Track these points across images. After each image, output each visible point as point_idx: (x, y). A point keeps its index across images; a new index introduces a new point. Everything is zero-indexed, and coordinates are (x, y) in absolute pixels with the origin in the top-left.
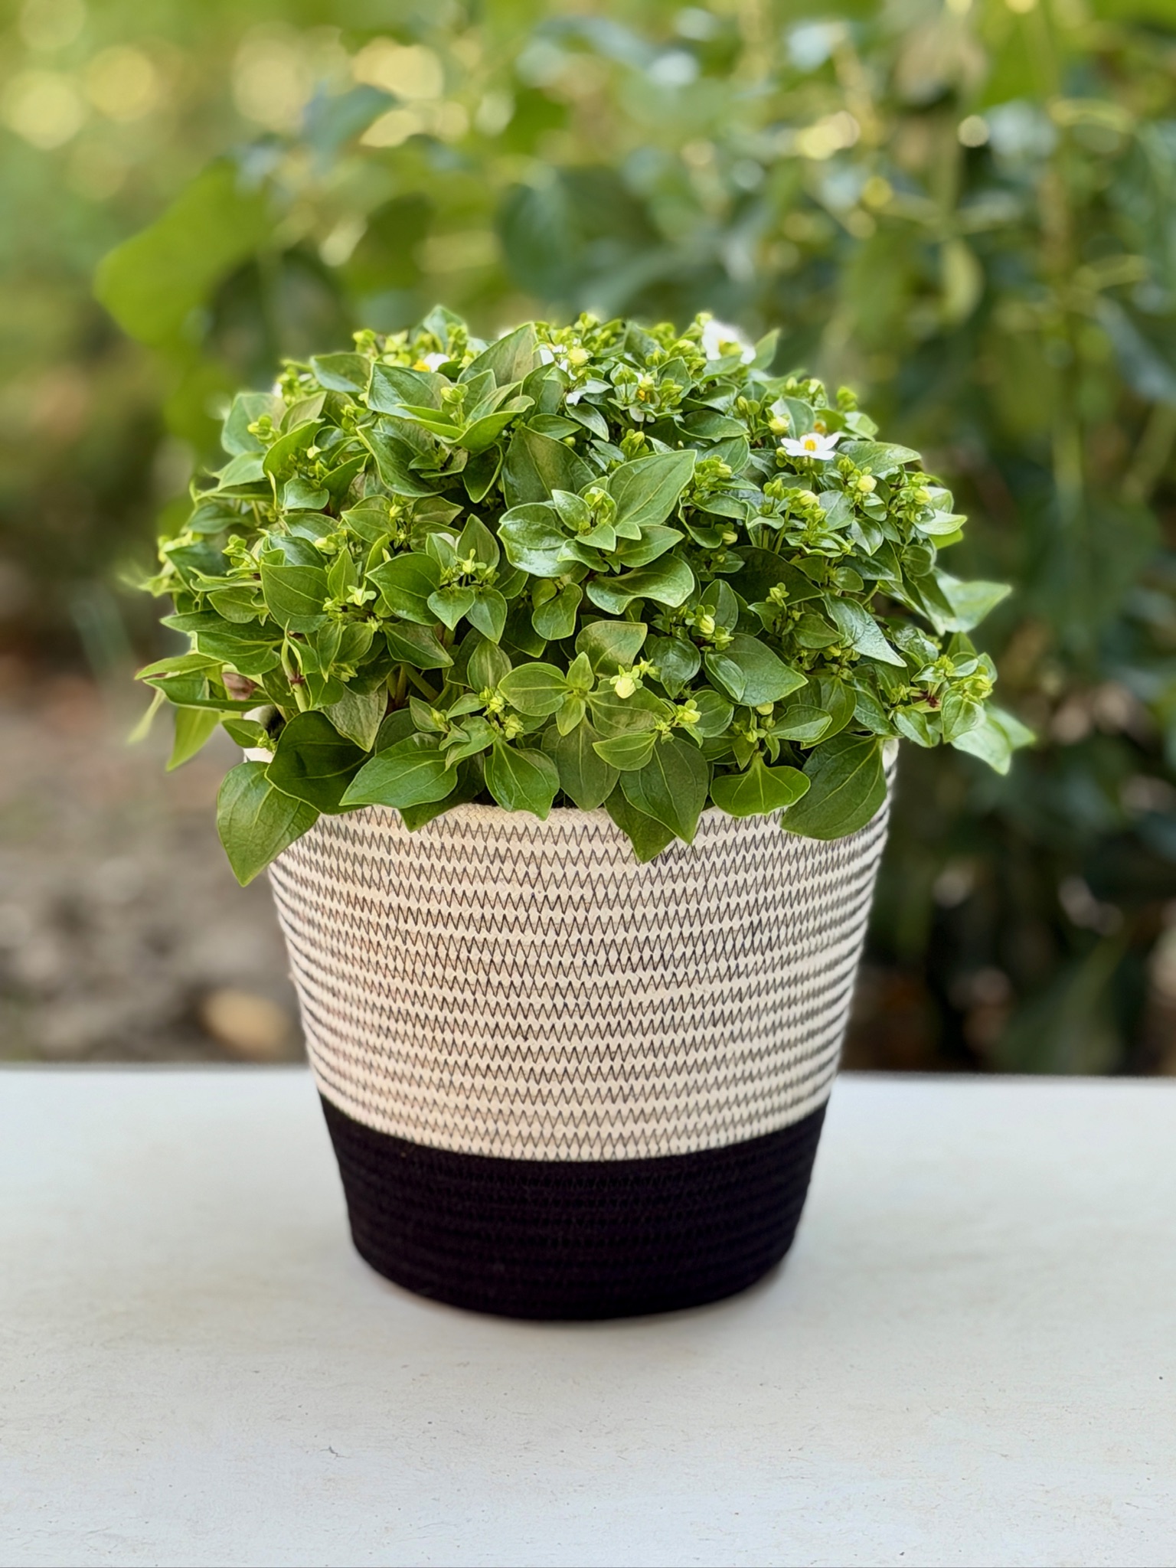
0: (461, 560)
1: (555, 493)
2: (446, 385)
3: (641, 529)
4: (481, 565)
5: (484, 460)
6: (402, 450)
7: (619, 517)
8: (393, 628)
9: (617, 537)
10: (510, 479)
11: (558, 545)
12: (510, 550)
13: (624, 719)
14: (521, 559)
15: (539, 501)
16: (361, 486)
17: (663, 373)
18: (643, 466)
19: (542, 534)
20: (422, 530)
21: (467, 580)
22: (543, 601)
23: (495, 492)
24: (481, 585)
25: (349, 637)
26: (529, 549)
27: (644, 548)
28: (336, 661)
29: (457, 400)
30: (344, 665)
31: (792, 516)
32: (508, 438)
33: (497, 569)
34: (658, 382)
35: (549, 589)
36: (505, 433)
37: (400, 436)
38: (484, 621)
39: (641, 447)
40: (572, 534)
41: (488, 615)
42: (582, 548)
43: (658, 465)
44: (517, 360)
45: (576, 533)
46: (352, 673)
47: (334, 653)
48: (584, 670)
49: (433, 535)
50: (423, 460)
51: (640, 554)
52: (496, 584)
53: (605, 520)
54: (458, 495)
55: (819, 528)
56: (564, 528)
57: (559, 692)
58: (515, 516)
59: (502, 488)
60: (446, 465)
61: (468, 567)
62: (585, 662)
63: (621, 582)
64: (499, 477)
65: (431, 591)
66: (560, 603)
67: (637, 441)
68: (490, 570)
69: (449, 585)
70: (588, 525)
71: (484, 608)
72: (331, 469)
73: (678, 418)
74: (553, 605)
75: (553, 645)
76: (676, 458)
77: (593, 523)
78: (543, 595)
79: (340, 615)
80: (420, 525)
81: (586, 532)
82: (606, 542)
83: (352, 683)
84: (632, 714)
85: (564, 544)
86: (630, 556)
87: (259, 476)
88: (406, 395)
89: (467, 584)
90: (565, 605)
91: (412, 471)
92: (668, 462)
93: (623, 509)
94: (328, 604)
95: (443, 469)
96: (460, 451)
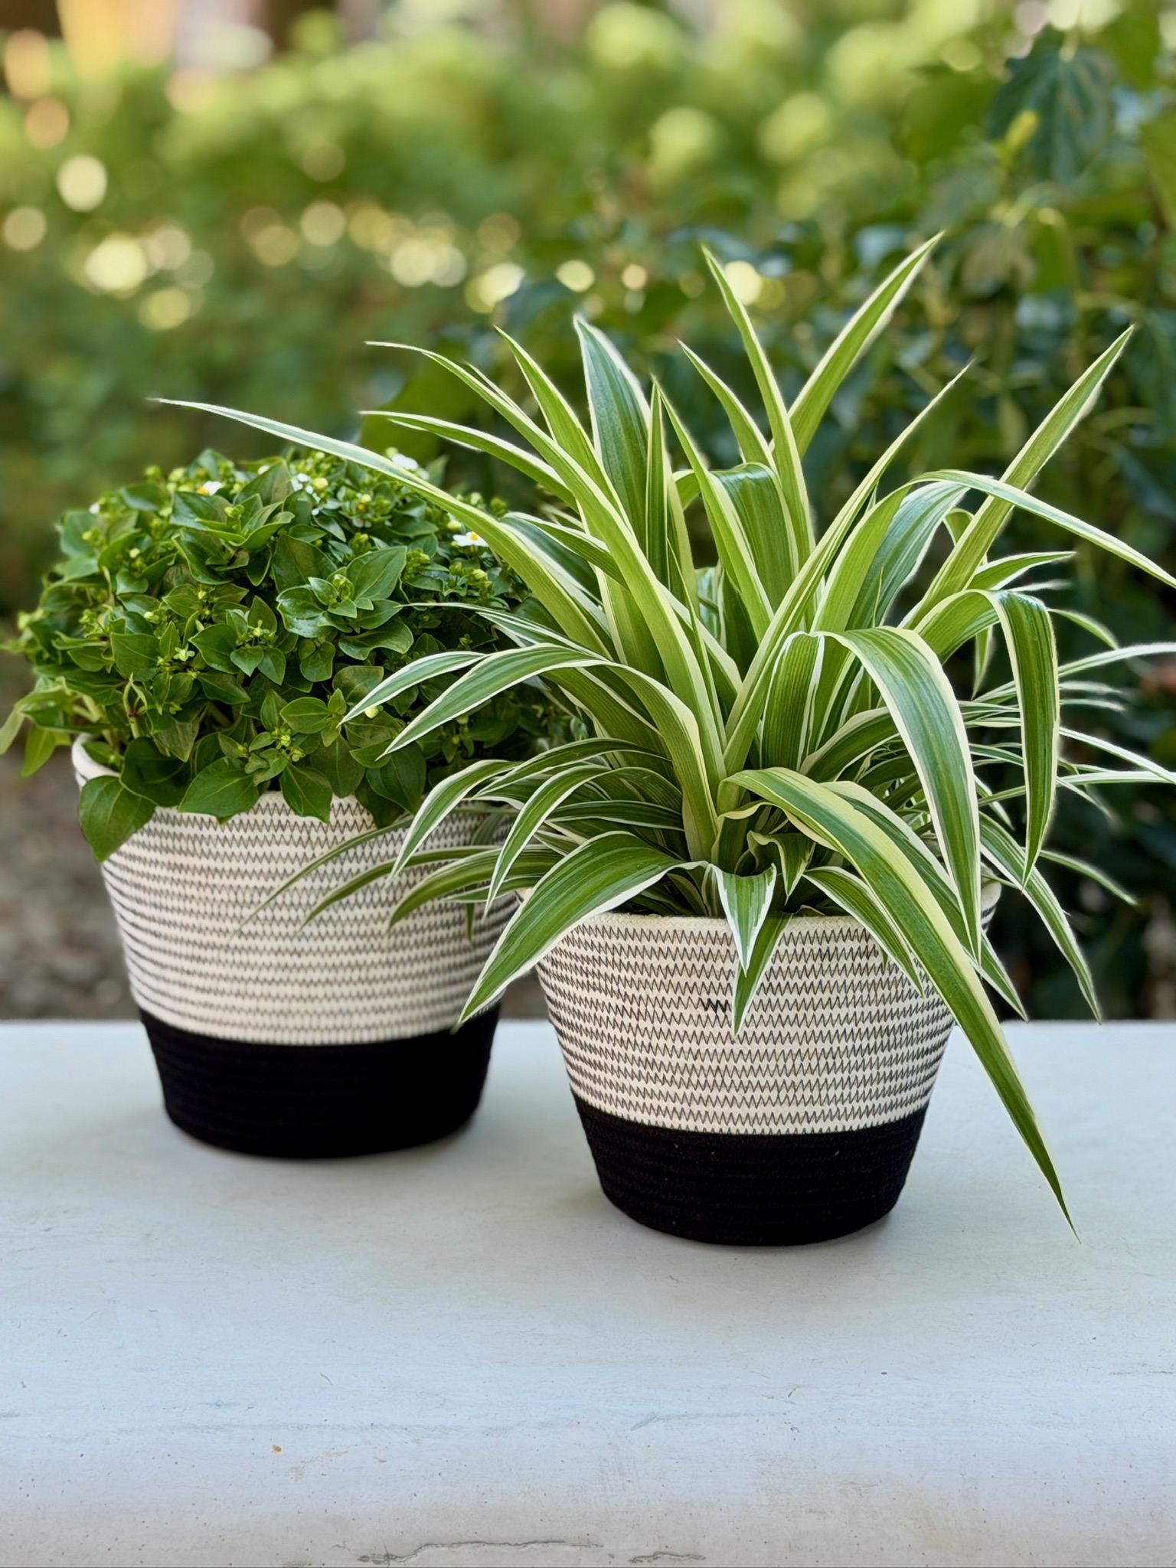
0: (252, 628)
1: (311, 579)
2: (228, 506)
3: (373, 602)
4: (266, 631)
5: (259, 557)
6: (201, 550)
7: (356, 594)
8: (205, 677)
9: (358, 609)
10: (278, 571)
11: (316, 615)
12: (286, 620)
13: (368, 733)
14: (293, 627)
15: (299, 585)
16: (173, 577)
17: (376, 492)
18: (369, 559)
19: (305, 608)
20: (221, 608)
21: (256, 641)
22: (306, 655)
23: (268, 579)
24: (265, 645)
25: (175, 683)
26: (298, 619)
27: (375, 616)
28: (167, 700)
29: (236, 516)
30: (172, 703)
31: (470, 588)
32: (275, 542)
33: (276, 634)
34: (373, 499)
35: (310, 646)
36: (272, 538)
37: (196, 541)
38: (269, 669)
39: (366, 544)
40: (325, 608)
41: (272, 665)
42: (333, 617)
43: (381, 557)
44: (275, 486)
45: (327, 607)
46: (178, 708)
47: (165, 694)
48: (339, 701)
49: (230, 611)
50: (215, 559)
51: (373, 620)
52: (275, 644)
53: (347, 598)
54: (243, 582)
55: (488, 595)
56: (318, 603)
57: (323, 716)
58: (286, 596)
59: (273, 576)
60: (232, 560)
61: (258, 632)
62: (339, 696)
63: (361, 639)
64: (270, 569)
65: (230, 650)
66: (319, 656)
67: (363, 541)
68: (272, 634)
69: (243, 645)
70: (335, 601)
71: (269, 661)
72: (148, 564)
73: (388, 523)
74: (314, 658)
75: (317, 685)
76: (392, 553)
77: (339, 600)
78: (308, 651)
79: (168, 669)
80: (220, 604)
81: (334, 606)
82: (350, 612)
83: (178, 715)
84: (374, 730)
85: (321, 615)
86: (367, 621)
87: (96, 570)
88: (199, 514)
89: (256, 644)
90: (323, 657)
91: (208, 567)
92: (387, 555)
93: (358, 588)
94: (160, 660)
95: (229, 565)
96: (242, 552)
